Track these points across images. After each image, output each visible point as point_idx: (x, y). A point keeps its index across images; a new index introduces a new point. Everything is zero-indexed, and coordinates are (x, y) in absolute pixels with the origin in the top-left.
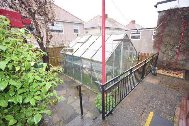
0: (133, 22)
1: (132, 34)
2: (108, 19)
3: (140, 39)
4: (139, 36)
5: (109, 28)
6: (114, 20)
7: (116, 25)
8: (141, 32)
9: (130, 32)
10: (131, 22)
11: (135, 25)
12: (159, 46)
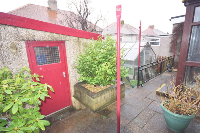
0: (152, 27)
1: (151, 40)
2: (124, 25)
3: (159, 46)
4: (159, 42)
5: (127, 35)
6: (131, 26)
7: (133, 31)
8: (160, 39)
9: (150, 39)
10: (149, 27)
11: (153, 30)
12: (174, 50)
